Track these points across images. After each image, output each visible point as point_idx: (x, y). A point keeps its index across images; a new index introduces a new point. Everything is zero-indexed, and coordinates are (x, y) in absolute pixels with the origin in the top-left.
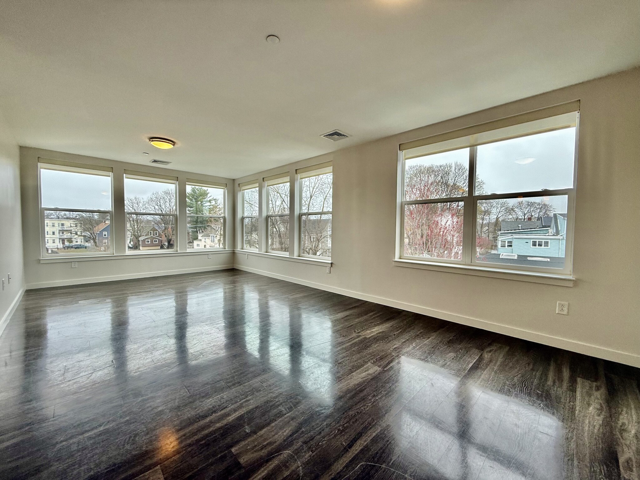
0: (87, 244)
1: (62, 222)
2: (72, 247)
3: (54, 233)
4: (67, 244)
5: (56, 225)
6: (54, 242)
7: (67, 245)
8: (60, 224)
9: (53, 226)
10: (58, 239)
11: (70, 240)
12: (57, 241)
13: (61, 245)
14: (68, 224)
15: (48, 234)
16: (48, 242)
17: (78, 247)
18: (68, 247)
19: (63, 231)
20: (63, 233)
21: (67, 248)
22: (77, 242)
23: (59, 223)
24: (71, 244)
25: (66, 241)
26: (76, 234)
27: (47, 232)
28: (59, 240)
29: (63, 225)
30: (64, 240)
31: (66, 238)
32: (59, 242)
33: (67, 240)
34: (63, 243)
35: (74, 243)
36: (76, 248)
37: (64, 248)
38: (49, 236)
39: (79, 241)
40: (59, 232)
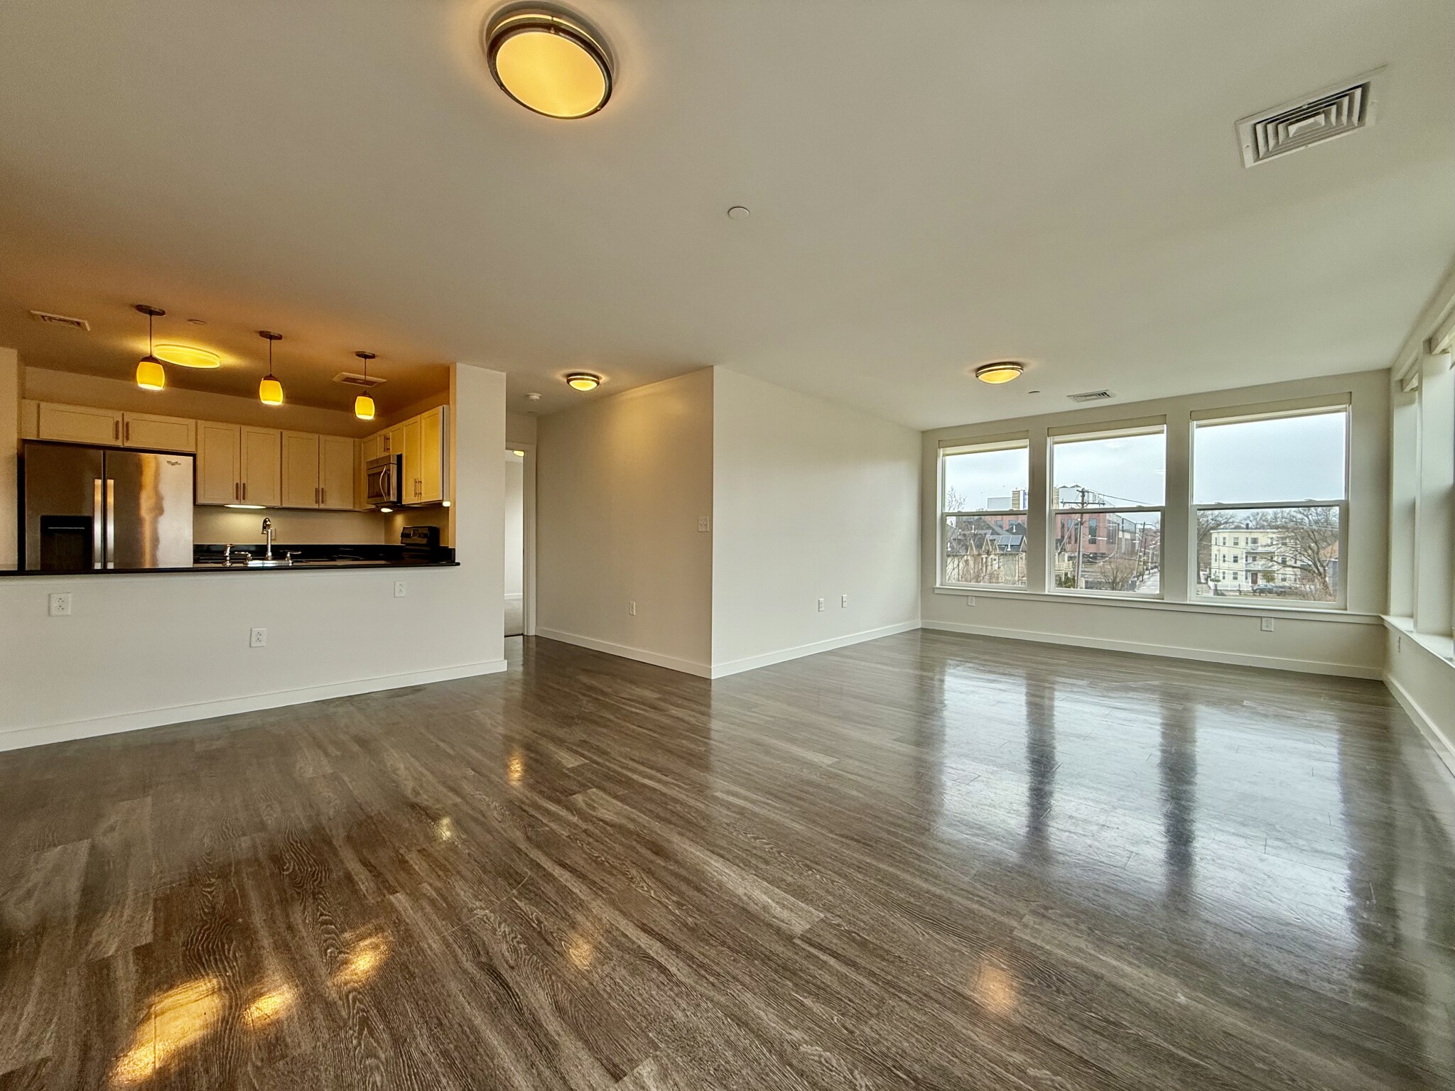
0: (1308, 587)
1: (1254, 536)
2: (1270, 591)
3: (1236, 560)
4: (1261, 583)
5: (1242, 543)
6: (1235, 578)
7: (1262, 586)
8: (1249, 541)
9: (1236, 544)
10: (1244, 573)
11: (1269, 576)
12: (1242, 575)
13: (1250, 584)
14: (1264, 538)
15: (1224, 561)
16: (1224, 578)
17: (1282, 593)
18: (1262, 591)
19: (1253, 555)
20: (1254, 559)
21: (1260, 593)
22: (1284, 580)
23: (1247, 539)
24: (1270, 585)
25: (1259, 575)
26: (1284, 562)
27: (1224, 557)
28: (1246, 574)
29: (1255, 541)
30: (1256, 574)
31: (1259, 571)
32: (1246, 578)
33: (1264, 576)
34: (1254, 582)
35: (1278, 582)
36: (1279, 594)
37: (1255, 591)
38: (1226, 565)
39: (1287, 576)
40: (1247, 557)
